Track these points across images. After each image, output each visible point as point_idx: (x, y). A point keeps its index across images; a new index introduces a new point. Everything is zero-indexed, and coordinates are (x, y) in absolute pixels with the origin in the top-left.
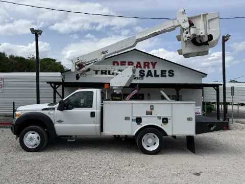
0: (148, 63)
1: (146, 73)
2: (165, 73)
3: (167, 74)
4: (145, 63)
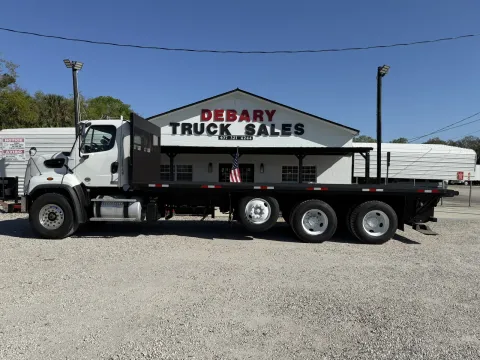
0: (261, 112)
1: (257, 129)
2: (289, 129)
3: (293, 129)
4: (255, 112)
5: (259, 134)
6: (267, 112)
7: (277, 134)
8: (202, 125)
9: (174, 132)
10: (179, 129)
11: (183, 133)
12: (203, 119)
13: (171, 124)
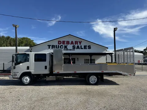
0: (77, 42)
1: (76, 47)
3: (87, 47)
4: (75, 42)
5: (77, 49)
6: (79, 42)
7: (83, 49)
8: (58, 46)
9: (49, 48)
10: (51, 47)
11: (52, 48)
12: (59, 44)
13: (48, 45)
